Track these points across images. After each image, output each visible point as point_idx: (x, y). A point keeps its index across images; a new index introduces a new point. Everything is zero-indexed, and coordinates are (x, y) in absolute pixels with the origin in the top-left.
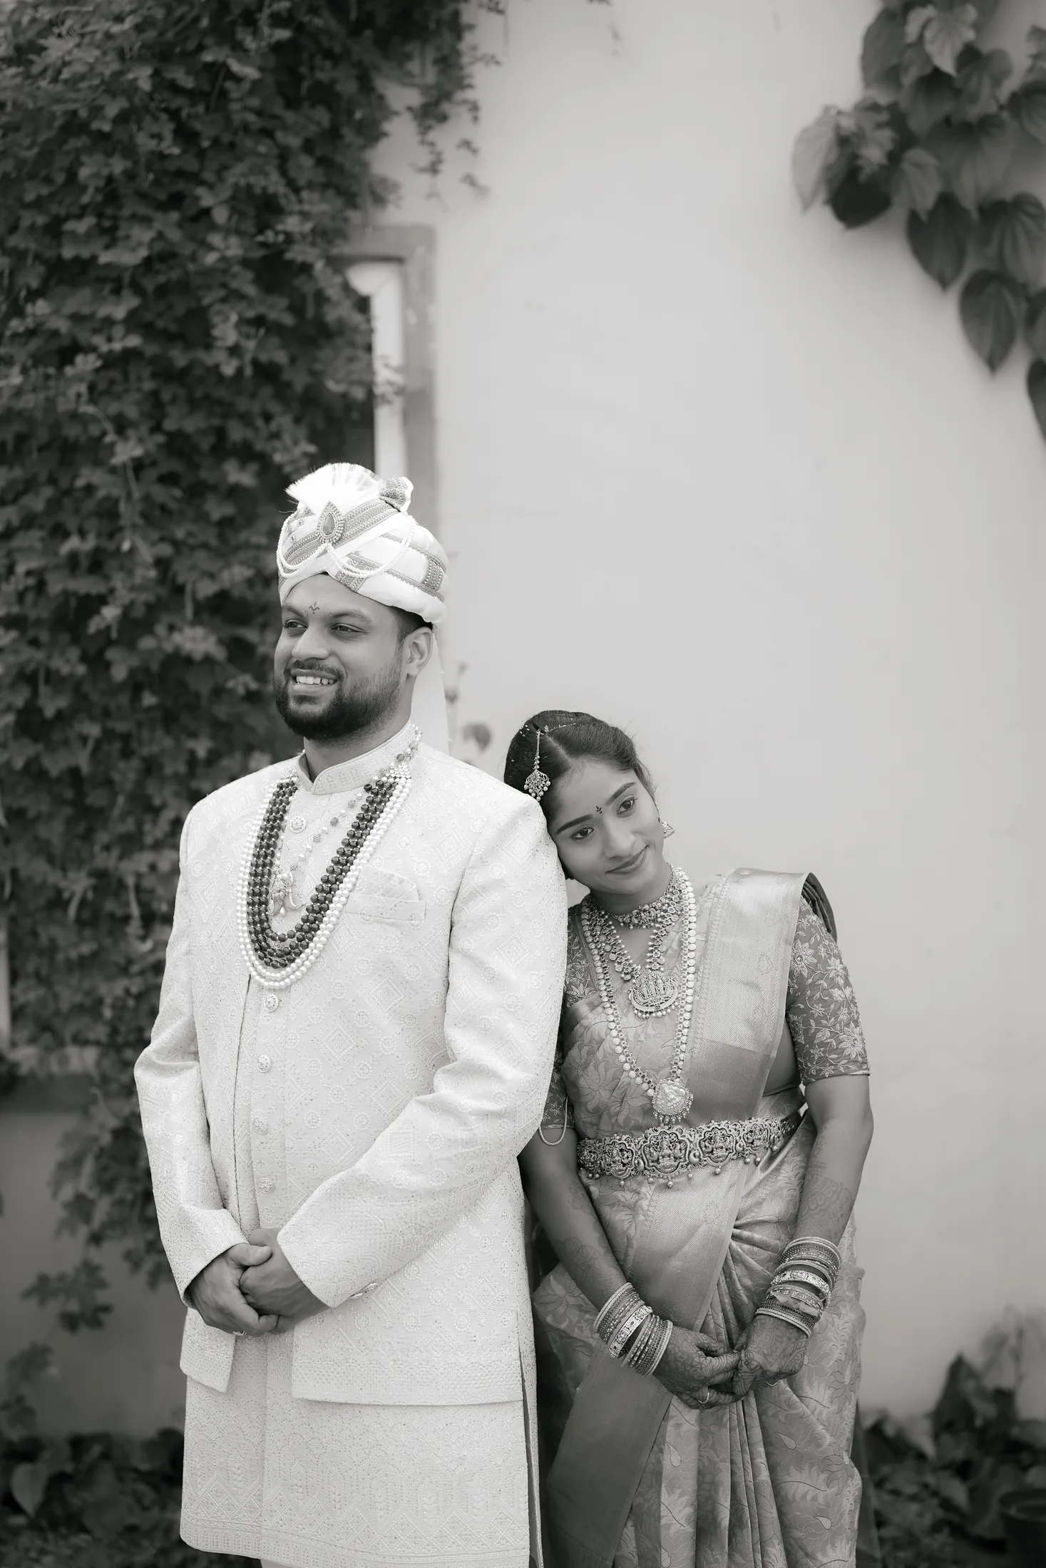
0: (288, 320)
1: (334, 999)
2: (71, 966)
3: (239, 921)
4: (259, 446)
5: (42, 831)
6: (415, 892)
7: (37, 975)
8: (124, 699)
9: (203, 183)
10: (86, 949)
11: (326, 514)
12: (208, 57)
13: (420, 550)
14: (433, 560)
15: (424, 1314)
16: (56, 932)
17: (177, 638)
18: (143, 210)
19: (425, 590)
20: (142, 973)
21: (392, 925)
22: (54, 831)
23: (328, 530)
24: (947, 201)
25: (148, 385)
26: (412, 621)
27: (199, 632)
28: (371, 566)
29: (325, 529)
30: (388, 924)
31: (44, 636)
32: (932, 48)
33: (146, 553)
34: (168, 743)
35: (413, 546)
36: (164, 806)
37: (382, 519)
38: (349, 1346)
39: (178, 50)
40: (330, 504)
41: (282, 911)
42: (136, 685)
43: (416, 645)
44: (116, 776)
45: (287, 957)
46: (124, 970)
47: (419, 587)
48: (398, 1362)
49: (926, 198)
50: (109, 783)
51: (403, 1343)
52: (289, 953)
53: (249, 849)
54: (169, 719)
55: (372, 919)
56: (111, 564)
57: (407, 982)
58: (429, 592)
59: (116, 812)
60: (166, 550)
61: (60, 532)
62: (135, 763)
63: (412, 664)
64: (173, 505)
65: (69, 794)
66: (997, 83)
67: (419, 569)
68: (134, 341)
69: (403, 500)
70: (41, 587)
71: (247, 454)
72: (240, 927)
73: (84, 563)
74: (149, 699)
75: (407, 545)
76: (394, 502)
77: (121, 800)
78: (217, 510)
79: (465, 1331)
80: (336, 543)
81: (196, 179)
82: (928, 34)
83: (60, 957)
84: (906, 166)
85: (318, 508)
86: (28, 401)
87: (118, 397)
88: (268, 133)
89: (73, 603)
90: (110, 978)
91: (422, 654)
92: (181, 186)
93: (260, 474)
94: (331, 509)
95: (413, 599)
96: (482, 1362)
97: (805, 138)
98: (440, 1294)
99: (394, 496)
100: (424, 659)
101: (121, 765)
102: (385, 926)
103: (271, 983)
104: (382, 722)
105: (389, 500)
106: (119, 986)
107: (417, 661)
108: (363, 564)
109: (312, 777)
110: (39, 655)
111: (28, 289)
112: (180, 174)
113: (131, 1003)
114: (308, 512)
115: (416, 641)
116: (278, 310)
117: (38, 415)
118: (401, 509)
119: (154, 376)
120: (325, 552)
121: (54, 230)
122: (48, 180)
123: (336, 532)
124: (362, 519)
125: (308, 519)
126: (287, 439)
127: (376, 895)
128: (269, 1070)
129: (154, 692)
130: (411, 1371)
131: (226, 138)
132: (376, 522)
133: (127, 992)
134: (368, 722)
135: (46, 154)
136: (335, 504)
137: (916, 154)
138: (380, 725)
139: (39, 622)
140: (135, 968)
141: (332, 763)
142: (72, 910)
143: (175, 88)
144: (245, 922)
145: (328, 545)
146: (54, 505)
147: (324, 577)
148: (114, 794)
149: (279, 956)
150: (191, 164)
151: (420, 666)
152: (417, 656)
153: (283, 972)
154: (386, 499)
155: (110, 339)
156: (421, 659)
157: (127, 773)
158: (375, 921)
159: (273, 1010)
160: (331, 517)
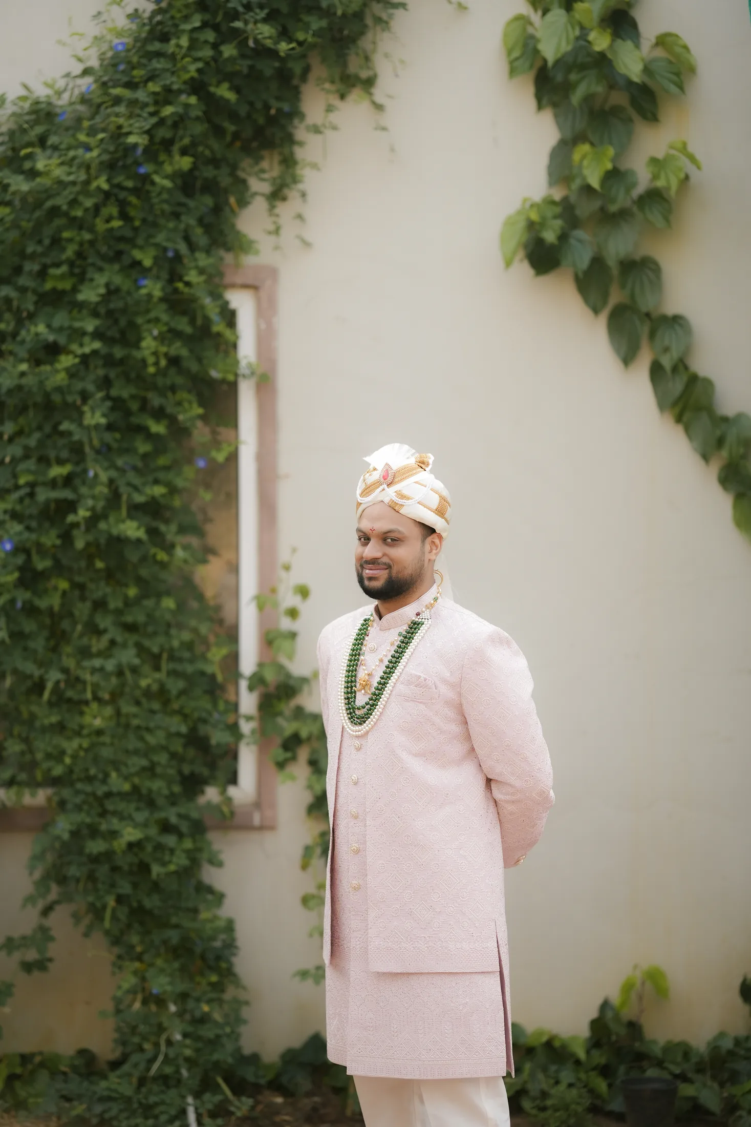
0: (188, 330)
1: (388, 742)
2: (44, 730)
3: (339, 697)
4: (169, 410)
5: (32, 644)
6: (434, 686)
7: (19, 736)
8: (83, 564)
9: (135, 246)
10: (54, 719)
11: (384, 469)
12: (142, 170)
13: (436, 492)
14: (443, 499)
15: (443, 920)
16: (34, 708)
17: (122, 527)
18: (99, 263)
19: (437, 514)
20: (89, 735)
21: (421, 703)
22: (39, 644)
23: (385, 478)
24: (598, 262)
25: (101, 372)
26: (430, 531)
27: (134, 524)
28: (408, 498)
29: (383, 477)
30: (418, 702)
31: (34, 524)
32: (586, 172)
33: (104, 477)
34: (108, 590)
35: (432, 490)
36: (105, 631)
37: (416, 473)
38: (401, 940)
39: (120, 163)
40: (387, 464)
41: (363, 691)
42: (89, 555)
43: (433, 542)
44: (77, 613)
45: (362, 720)
46: (78, 733)
47: (434, 512)
48: (430, 948)
49: (584, 262)
50: (71, 615)
51: (432, 937)
52: (363, 718)
53: (347, 656)
54: (109, 575)
55: (410, 699)
56: (77, 482)
57: (429, 733)
58: (439, 516)
59: (76, 635)
60: (113, 473)
61: (44, 461)
62: (88, 604)
63: (431, 554)
64: (115, 445)
65: (48, 621)
66: (628, 190)
67: (435, 502)
68: (97, 345)
69: (428, 465)
70: (32, 495)
71: (159, 414)
72: (340, 701)
73: (60, 481)
74: (100, 565)
75: (429, 488)
76: (422, 465)
77: (79, 628)
78: (143, 447)
79: (466, 930)
80: (388, 485)
81: (131, 242)
82: (585, 163)
83: (38, 724)
84: (572, 241)
85: (380, 467)
86: (29, 381)
87: (83, 379)
88: (176, 216)
89: (53, 506)
90: (69, 739)
91: (437, 547)
92: (122, 246)
93: (168, 427)
94: (388, 467)
95: (431, 519)
96: (477, 948)
97: (509, 223)
98: (452, 909)
99: (423, 463)
100: (438, 550)
101: (80, 605)
102: (417, 703)
103: (357, 733)
104: (416, 588)
105: (420, 464)
106: (75, 743)
107: (434, 551)
108: (403, 497)
109: (380, 618)
110: (34, 536)
111: (29, 312)
112: (121, 239)
113: (82, 754)
114: (375, 469)
115: (433, 540)
116: (183, 325)
117: (35, 390)
118: (426, 469)
119: (105, 365)
120: (384, 490)
121: (42, 274)
122: (40, 242)
123: (390, 479)
124: (405, 473)
125: (375, 473)
126: (186, 405)
127: (411, 686)
128: (357, 783)
129: (102, 560)
130: (437, 953)
131: (150, 218)
132: (412, 475)
133: (80, 747)
134: (407, 589)
135: (38, 226)
136: (390, 464)
137: (579, 233)
138: (415, 589)
139: (31, 517)
140: (85, 732)
141: (390, 611)
142: (46, 695)
143: (120, 187)
144: (343, 698)
145: (385, 486)
146: (41, 444)
147: (382, 502)
148: (75, 623)
149: (358, 718)
150: (128, 233)
151: (437, 554)
152: (434, 548)
153: (360, 728)
154: (418, 464)
155: (81, 345)
156: (436, 550)
157: (82, 610)
158: (411, 701)
159: (359, 749)
160: (387, 471)
